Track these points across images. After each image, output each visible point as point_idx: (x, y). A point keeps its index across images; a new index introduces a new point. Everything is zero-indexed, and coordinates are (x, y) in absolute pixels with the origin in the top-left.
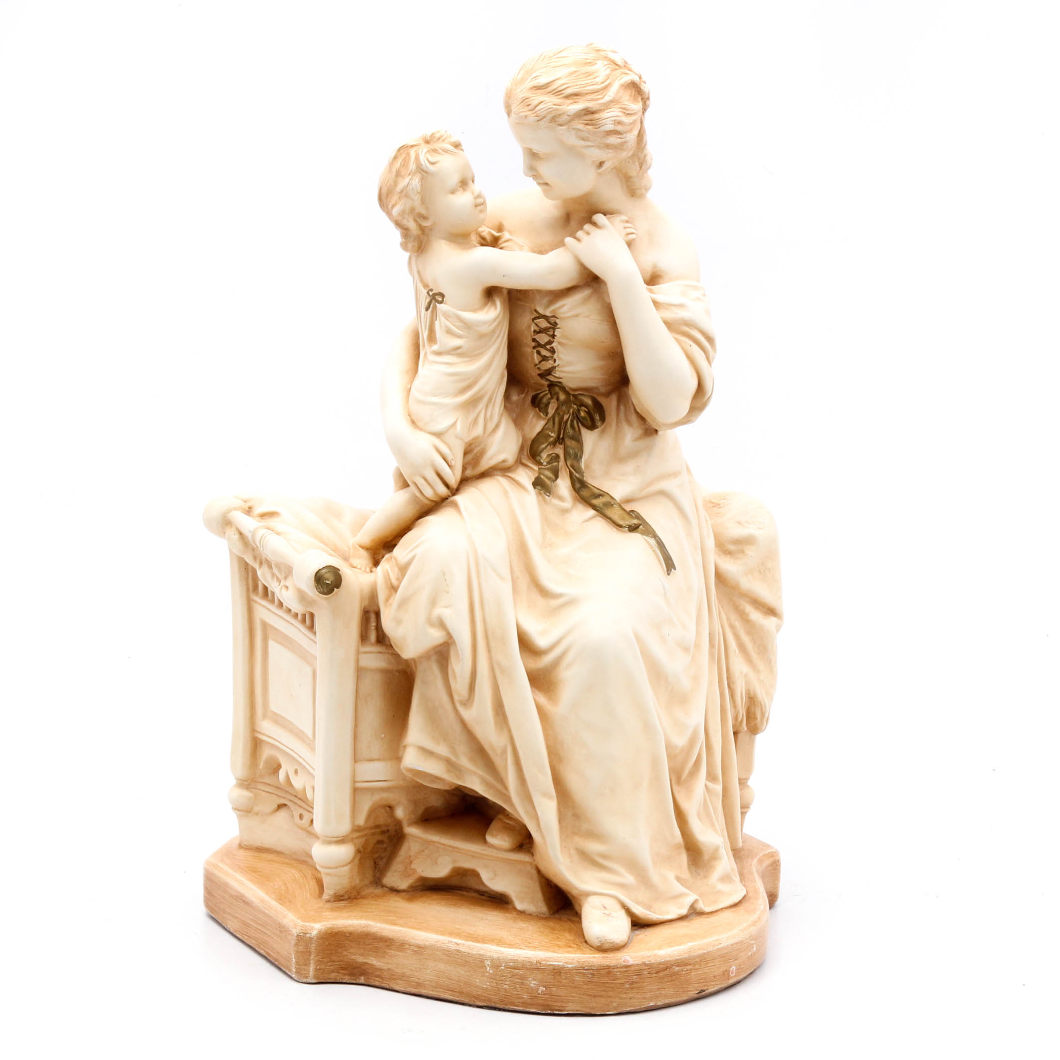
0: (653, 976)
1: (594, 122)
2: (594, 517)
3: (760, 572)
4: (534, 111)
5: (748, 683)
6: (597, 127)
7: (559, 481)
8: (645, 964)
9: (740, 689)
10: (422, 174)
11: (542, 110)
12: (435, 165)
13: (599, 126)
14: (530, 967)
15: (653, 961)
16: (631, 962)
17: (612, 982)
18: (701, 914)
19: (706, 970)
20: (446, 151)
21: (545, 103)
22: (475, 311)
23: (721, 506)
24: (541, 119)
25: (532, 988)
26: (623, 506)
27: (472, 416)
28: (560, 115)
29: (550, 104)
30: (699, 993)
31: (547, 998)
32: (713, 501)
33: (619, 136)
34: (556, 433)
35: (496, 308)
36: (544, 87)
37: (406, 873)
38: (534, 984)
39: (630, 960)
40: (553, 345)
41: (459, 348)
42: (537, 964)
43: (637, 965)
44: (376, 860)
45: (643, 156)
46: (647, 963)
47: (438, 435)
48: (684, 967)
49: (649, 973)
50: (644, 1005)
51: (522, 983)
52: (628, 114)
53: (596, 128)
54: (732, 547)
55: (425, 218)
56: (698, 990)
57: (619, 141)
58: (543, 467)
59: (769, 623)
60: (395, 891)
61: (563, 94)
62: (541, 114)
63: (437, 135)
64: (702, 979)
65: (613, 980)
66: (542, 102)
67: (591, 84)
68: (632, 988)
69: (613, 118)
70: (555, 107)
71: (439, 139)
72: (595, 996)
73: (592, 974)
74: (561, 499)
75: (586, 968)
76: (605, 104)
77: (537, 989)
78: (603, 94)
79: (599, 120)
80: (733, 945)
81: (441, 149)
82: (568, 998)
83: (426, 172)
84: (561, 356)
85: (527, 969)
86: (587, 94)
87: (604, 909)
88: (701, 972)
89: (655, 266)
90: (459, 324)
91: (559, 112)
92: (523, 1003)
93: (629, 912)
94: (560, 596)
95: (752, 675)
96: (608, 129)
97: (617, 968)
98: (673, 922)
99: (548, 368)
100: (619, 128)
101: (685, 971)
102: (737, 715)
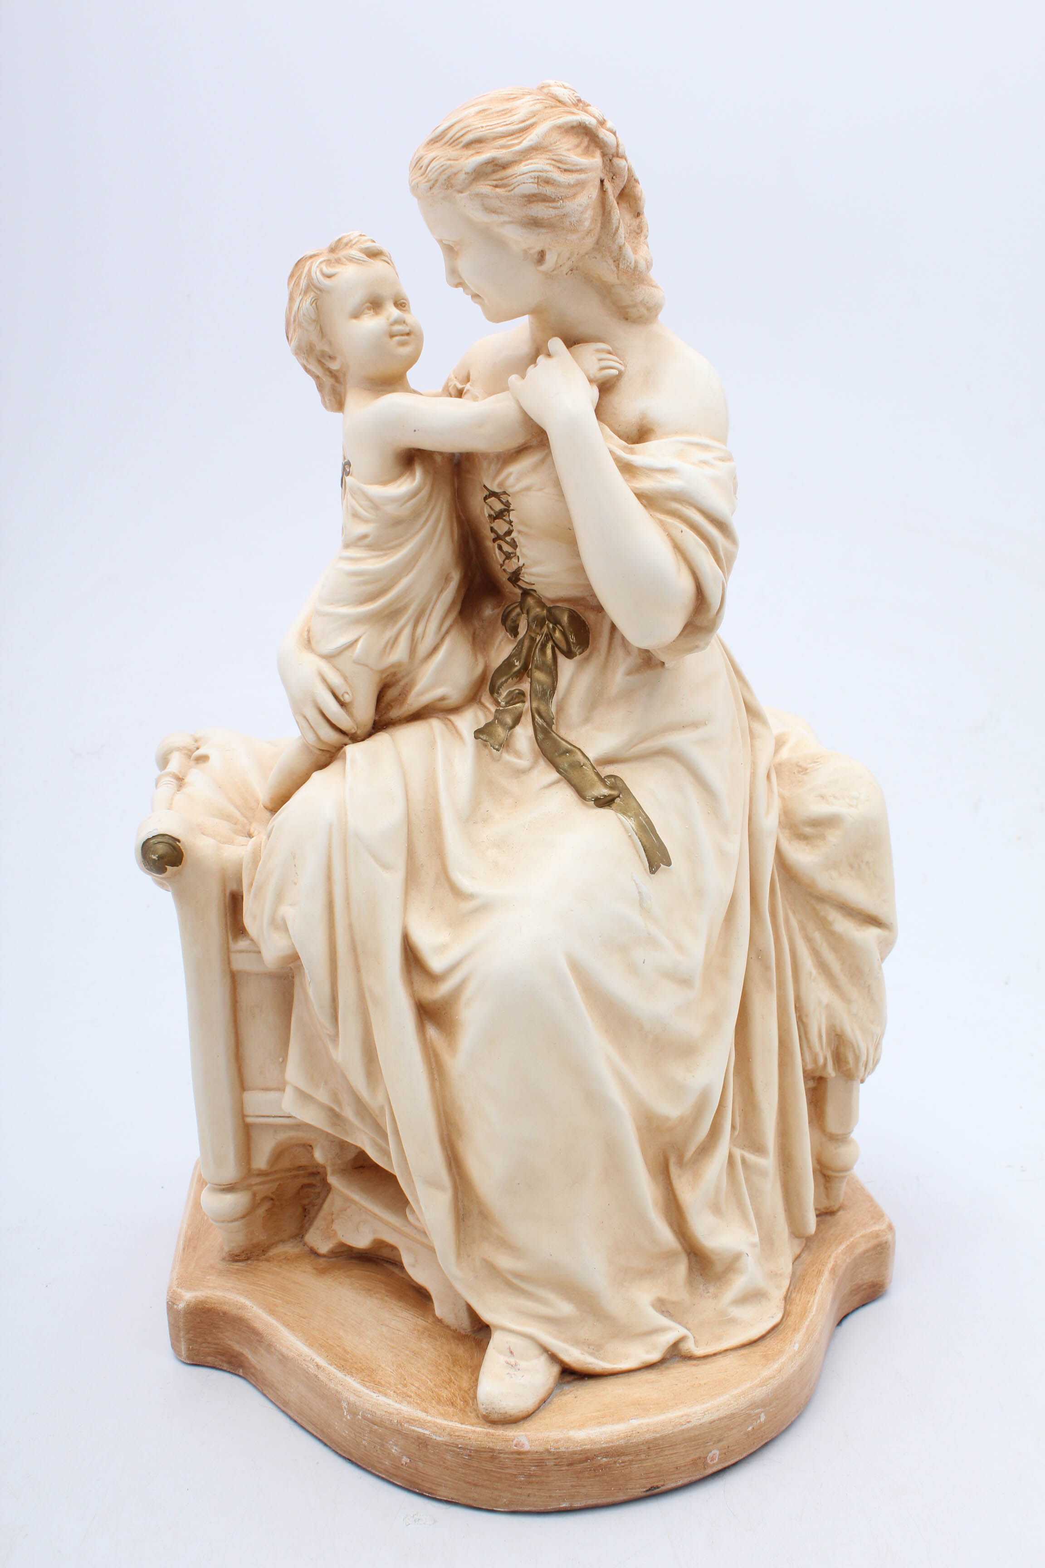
0: (563, 1469)
1: (505, 181)
2: (557, 782)
3: (852, 866)
4: (425, 175)
5: (831, 1016)
6: (510, 188)
7: (518, 729)
8: (550, 1452)
9: (818, 1024)
10: (315, 292)
11: (433, 170)
12: (333, 279)
13: (513, 186)
14: (390, 1426)
15: (562, 1449)
16: (527, 1447)
17: (499, 1470)
18: (689, 1358)
19: (659, 1461)
20: (351, 259)
21: (438, 159)
22: (385, 483)
23: (808, 771)
24: (434, 185)
25: (393, 1454)
26: (599, 769)
27: (389, 634)
28: (455, 174)
29: (442, 159)
30: (647, 1491)
31: (413, 1473)
32: (800, 764)
33: (550, 205)
34: (522, 661)
35: (414, 480)
36: (440, 138)
37: (328, 1234)
38: (396, 1450)
39: (526, 1443)
40: (514, 535)
41: (365, 536)
42: (397, 1425)
43: (537, 1452)
44: (306, 1207)
45: (615, 247)
46: (552, 1450)
47: (329, 658)
48: (617, 1458)
49: (556, 1465)
50: (550, 1505)
51: (382, 1445)
52: (566, 170)
53: (509, 191)
54: (808, 830)
55: (332, 358)
56: (646, 1487)
57: (553, 212)
58: (501, 708)
59: (869, 935)
60: (314, 1253)
61: (461, 142)
62: (431, 178)
63: (345, 241)
64: (652, 1473)
65: (502, 1468)
66: (434, 159)
67: (505, 123)
68: (530, 1483)
69: (537, 174)
70: (449, 162)
71: (346, 244)
72: (475, 1485)
73: (469, 1455)
74: (518, 754)
75: (460, 1446)
76: (522, 152)
77: (400, 1459)
78: (521, 139)
79: (514, 177)
80: (714, 1421)
81: (345, 258)
82: (440, 1480)
83: (320, 290)
84: (525, 550)
85: (386, 1428)
86: (495, 138)
87: (510, 1354)
88: (649, 1464)
89: (643, 416)
90: (364, 503)
91: (454, 170)
92: (385, 1470)
93: (553, 1358)
94: (470, 897)
95: (839, 1006)
96: (527, 192)
97: (506, 1453)
98: (632, 1374)
99: (514, 570)
100: (548, 190)
101: (620, 1463)
102: (815, 1058)
